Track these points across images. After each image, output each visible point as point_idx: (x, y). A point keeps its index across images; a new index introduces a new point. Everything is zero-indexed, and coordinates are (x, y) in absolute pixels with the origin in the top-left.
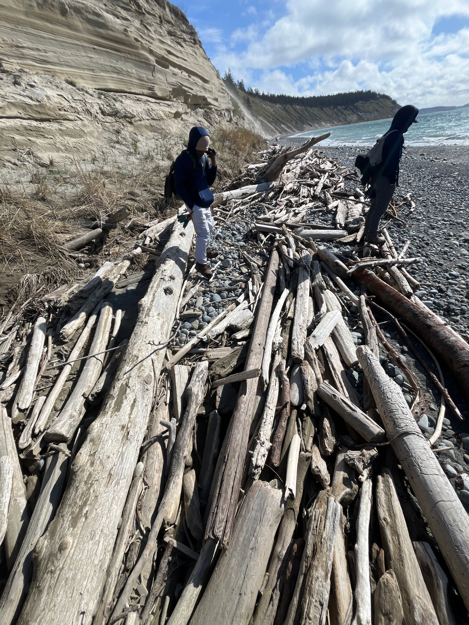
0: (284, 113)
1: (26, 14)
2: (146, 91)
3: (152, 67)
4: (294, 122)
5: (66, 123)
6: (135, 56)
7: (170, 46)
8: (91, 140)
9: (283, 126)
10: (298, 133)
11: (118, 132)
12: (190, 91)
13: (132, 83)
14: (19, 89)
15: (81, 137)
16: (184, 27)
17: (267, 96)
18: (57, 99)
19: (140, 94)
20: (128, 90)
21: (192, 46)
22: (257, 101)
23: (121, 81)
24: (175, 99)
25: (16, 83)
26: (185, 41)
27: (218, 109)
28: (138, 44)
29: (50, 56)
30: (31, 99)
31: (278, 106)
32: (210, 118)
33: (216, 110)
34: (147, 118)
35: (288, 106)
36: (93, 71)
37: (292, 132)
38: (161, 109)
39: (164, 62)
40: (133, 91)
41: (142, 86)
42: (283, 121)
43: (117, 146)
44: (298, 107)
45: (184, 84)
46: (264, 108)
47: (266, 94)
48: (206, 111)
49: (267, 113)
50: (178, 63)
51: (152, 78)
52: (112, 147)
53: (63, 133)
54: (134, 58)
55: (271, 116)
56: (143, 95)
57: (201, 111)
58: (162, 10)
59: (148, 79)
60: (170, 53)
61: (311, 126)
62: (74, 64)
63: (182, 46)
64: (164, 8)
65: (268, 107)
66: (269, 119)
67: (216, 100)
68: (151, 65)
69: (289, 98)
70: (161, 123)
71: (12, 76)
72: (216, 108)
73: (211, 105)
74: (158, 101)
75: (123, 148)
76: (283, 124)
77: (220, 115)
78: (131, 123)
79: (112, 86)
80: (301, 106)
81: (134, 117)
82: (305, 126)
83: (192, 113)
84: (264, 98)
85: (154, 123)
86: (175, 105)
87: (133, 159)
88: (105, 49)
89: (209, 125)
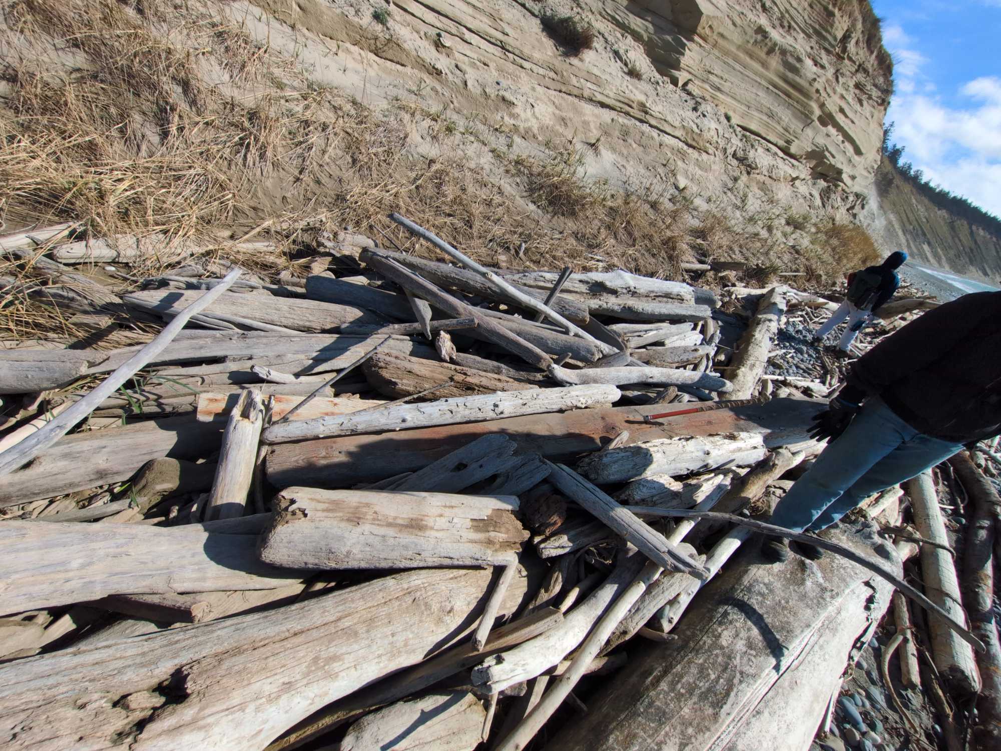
0: (945, 229)
1: (739, 47)
2: (781, 143)
3: (809, 121)
4: (952, 253)
5: (704, 155)
6: (802, 105)
7: (848, 103)
8: (711, 177)
9: (926, 247)
10: (948, 273)
11: (736, 180)
12: (831, 158)
13: (774, 130)
14: (695, 114)
15: (706, 171)
16: (881, 80)
17: (931, 190)
18: (713, 133)
19: (772, 143)
20: (764, 135)
21: (874, 107)
22: (907, 188)
23: (767, 125)
24: (804, 161)
25: (695, 109)
26: (870, 98)
27: (847, 189)
28: (815, 96)
29: (726, 87)
30: (698, 127)
31: (943, 213)
32: (828, 198)
33: (843, 190)
34: (766, 174)
35: (962, 225)
36: (749, 107)
37: (936, 265)
38: (785, 168)
39: (827, 119)
40: (768, 138)
41: (781, 136)
42: (933, 241)
43: (729, 194)
44: (981, 232)
45: (830, 149)
46: (911, 205)
47: (932, 185)
48: (829, 187)
49: (910, 215)
50: (842, 124)
51: (800, 132)
52: (725, 193)
53: (698, 163)
54: (799, 107)
55: (915, 223)
56: (776, 145)
57: (822, 184)
58: (868, 54)
59: (794, 132)
60: (842, 110)
61: (986, 274)
62: (738, 97)
63: (862, 105)
64: (872, 52)
65: (921, 208)
66: (907, 225)
67: (853, 178)
68: (810, 118)
69: (976, 211)
70: (774, 184)
71: (694, 101)
72: (845, 187)
73: (843, 182)
74: (785, 157)
75: (733, 197)
76: (929, 244)
77: (845, 199)
78: (748, 173)
79: (753, 127)
80: (990, 233)
81: (756, 168)
82: (971, 268)
83: (809, 182)
84: (925, 190)
85: (768, 181)
86: (800, 168)
87: (738, 213)
88: (777, 91)
89: (820, 205)
